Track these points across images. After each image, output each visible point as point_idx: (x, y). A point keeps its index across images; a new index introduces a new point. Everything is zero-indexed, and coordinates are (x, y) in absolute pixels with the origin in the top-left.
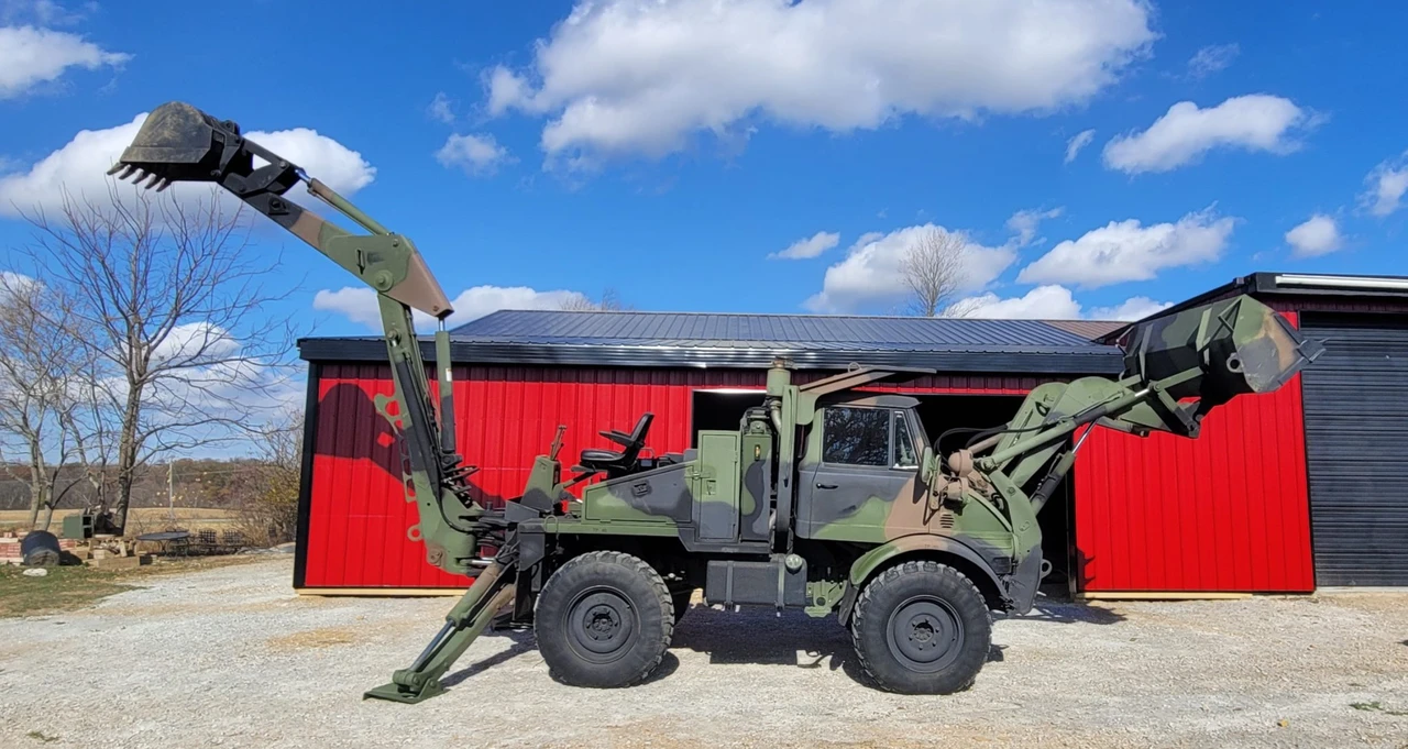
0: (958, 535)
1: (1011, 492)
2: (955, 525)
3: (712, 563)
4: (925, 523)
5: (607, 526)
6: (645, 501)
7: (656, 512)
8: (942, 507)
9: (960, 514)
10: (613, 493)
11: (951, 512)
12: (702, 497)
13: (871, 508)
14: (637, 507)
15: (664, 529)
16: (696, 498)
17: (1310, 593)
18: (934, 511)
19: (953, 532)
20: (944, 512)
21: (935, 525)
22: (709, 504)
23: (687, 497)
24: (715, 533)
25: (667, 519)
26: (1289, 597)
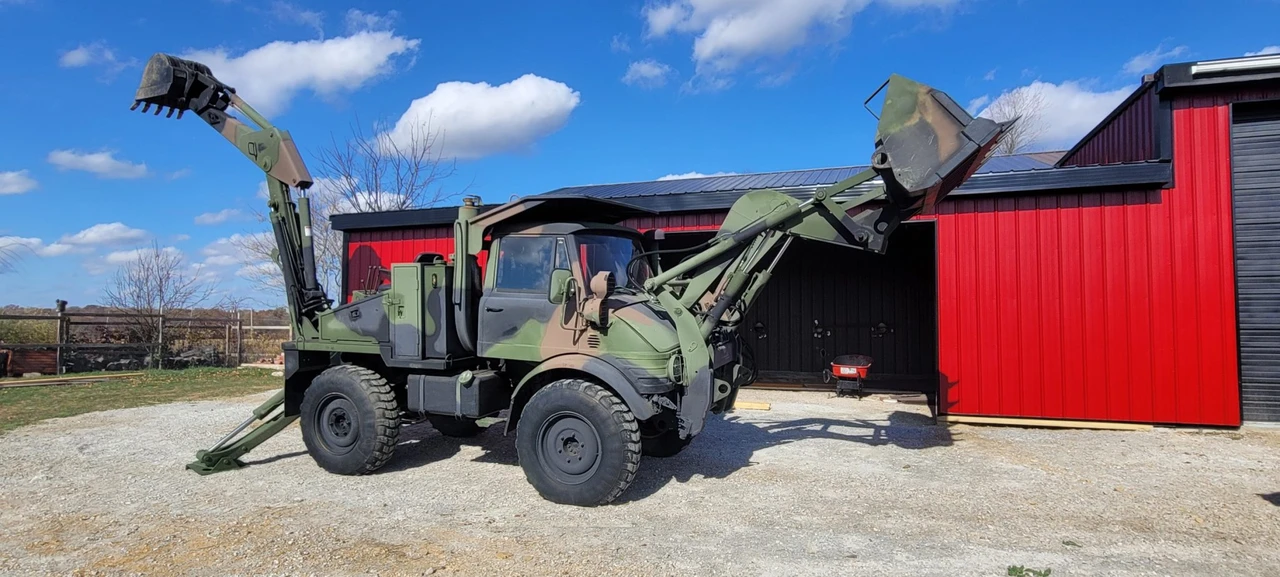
0: (604, 355)
1: (679, 313)
2: (602, 345)
3: (410, 377)
4: (575, 343)
5: (335, 346)
6: (357, 324)
7: (366, 333)
8: (589, 328)
9: (606, 334)
10: (337, 318)
11: (597, 333)
12: (396, 321)
13: (528, 327)
14: (354, 330)
15: (371, 348)
16: (392, 321)
17: (1236, 428)
18: (582, 331)
19: (599, 351)
20: (591, 332)
21: (583, 346)
22: (402, 326)
23: (385, 321)
24: (406, 352)
25: (373, 339)
26: (1205, 431)
